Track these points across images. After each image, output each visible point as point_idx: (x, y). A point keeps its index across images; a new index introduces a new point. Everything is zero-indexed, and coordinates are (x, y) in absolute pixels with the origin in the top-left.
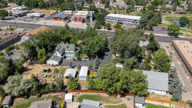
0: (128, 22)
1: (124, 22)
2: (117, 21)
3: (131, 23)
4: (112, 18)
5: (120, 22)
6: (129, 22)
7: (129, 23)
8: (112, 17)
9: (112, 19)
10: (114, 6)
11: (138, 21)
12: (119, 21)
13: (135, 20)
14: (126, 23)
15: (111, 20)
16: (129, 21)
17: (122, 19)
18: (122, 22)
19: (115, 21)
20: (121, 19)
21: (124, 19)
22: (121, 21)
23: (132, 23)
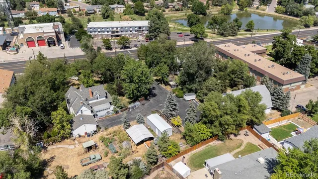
0: (129, 33)
1: (122, 33)
2: (110, 33)
3: (134, 32)
4: (99, 30)
5: (116, 34)
6: (131, 31)
7: (131, 33)
8: (99, 28)
9: (99, 32)
10: (76, 9)
11: (144, 29)
12: (113, 32)
13: (140, 28)
14: (126, 34)
15: (100, 34)
16: (131, 29)
17: (119, 29)
18: (118, 34)
19: (106, 33)
20: (117, 28)
21: (122, 28)
22: (117, 32)
23: (137, 33)
